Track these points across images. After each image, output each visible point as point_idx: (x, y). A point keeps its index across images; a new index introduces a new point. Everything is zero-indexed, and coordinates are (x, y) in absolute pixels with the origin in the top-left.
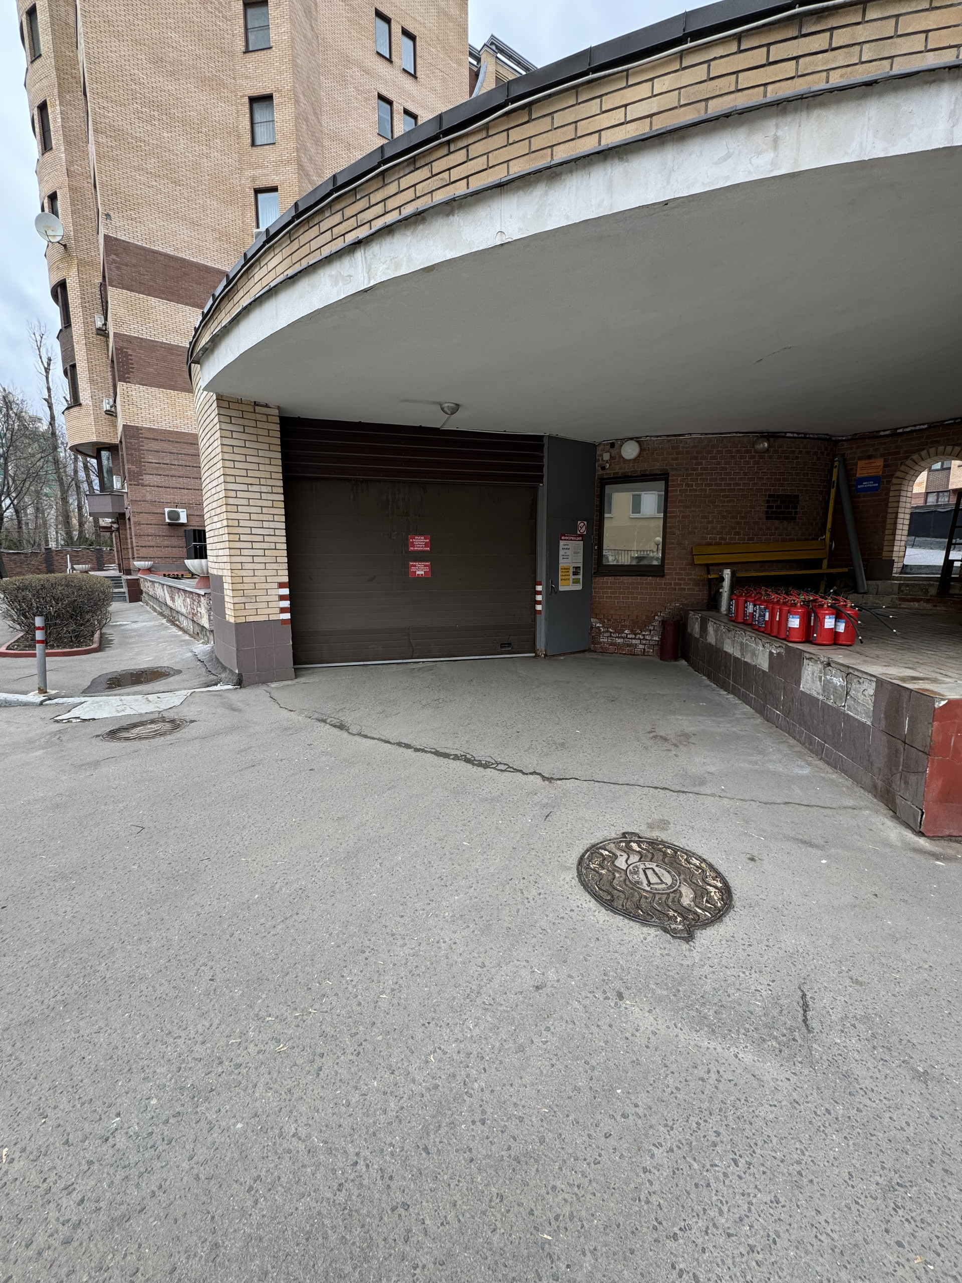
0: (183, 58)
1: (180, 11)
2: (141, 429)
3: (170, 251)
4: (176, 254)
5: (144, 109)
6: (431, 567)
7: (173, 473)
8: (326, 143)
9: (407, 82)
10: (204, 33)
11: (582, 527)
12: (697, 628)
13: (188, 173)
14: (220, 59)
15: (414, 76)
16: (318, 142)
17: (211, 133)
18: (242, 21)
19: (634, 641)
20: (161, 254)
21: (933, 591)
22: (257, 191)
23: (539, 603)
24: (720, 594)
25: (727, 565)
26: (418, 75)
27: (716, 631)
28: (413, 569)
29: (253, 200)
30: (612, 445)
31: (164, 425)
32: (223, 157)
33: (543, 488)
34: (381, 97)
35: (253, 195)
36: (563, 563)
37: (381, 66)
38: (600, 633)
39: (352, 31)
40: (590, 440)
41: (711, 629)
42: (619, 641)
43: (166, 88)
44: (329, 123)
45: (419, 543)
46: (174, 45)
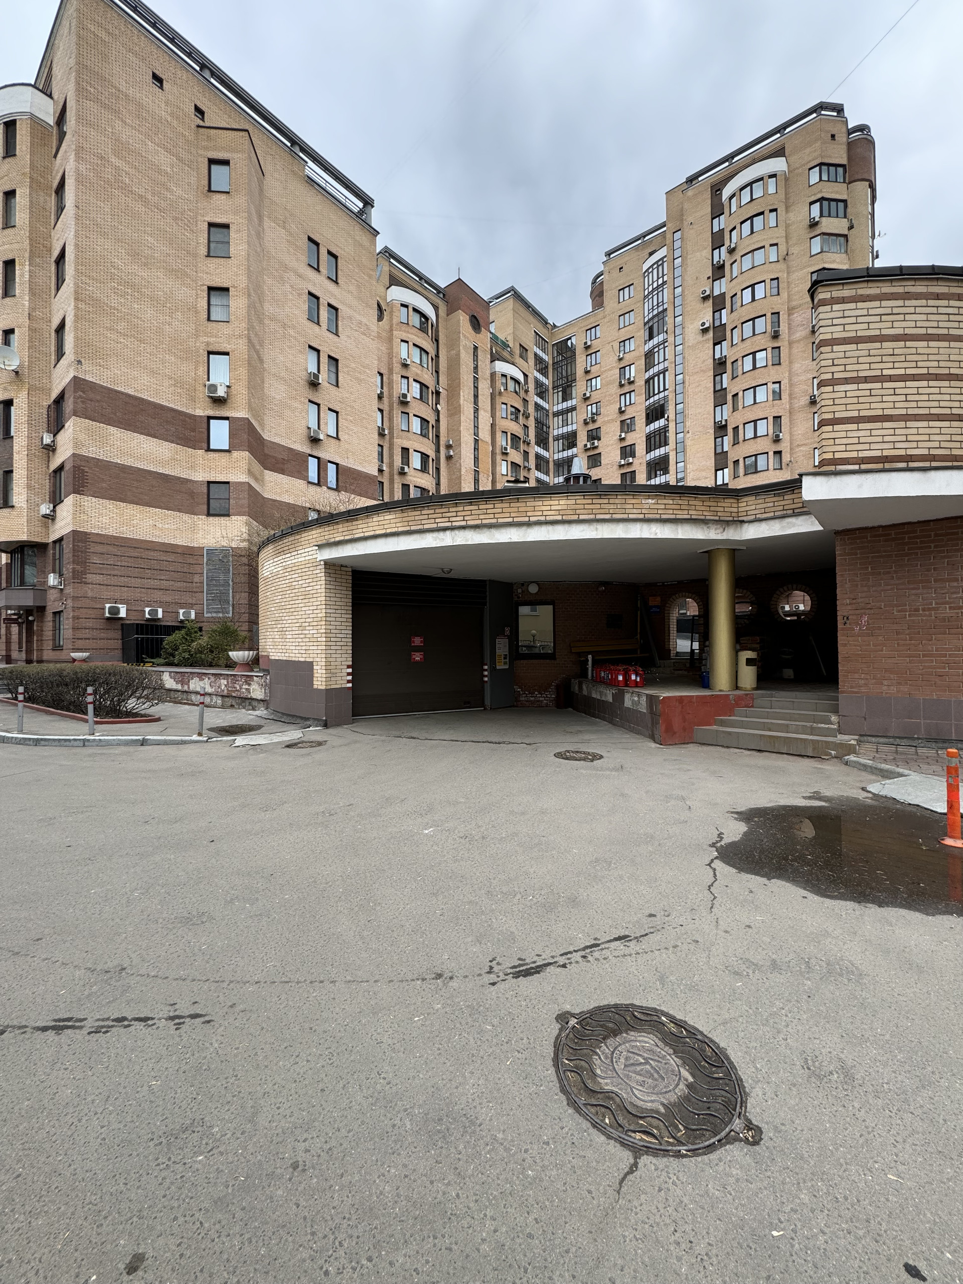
0: (156, 255)
1: (156, 223)
2: (90, 534)
3: (131, 392)
4: (136, 394)
5: (120, 287)
6: (424, 655)
7: (116, 572)
8: (267, 322)
9: (331, 286)
10: (174, 239)
11: (507, 631)
12: (577, 688)
13: (152, 335)
14: (186, 258)
15: (336, 282)
16: (261, 322)
17: (174, 308)
18: (206, 236)
19: (541, 699)
20: (122, 393)
21: (688, 665)
22: (209, 353)
23: (486, 676)
24: (587, 669)
25: (589, 653)
26: (339, 281)
27: (587, 688)
28: (414, 657)
29: (206, 359)
30: (523, 585)
31: (111, 532)
32: (182, 326)
33: (487, 608)
34: (310, 294)
35: (206, 355)
36: (498, 652)
37: (311, 273)
38: (519, 695)
39: (291, 249)
40: (510, 581)
41: (584, 687)
42: (532, 699)
43: (140, 274)
44: (269, 308)
45: (417, 641)
46: (150, 245)
